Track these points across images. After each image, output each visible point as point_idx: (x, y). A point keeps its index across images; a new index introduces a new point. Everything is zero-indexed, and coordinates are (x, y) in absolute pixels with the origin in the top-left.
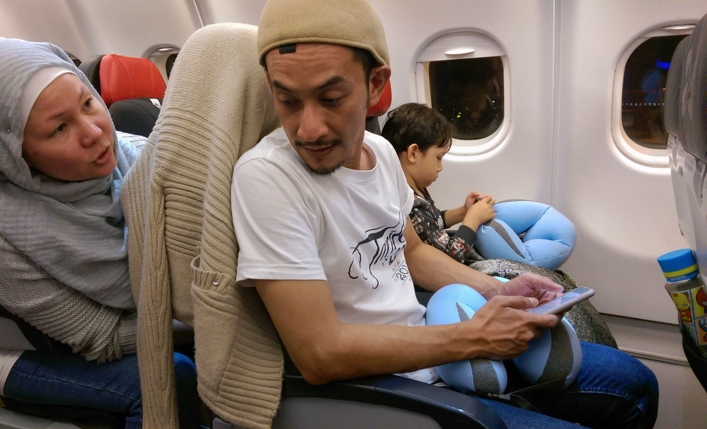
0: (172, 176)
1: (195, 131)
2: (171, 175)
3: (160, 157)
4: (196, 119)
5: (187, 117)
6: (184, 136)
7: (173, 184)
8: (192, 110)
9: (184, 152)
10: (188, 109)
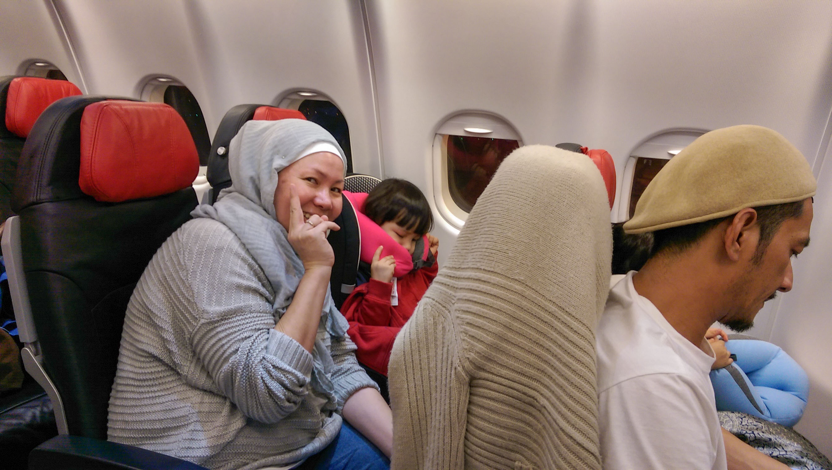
0: (490, 366)
1: (525, 309)
2: (488, 364)
3: (473, 337)
4: (528, 292)
5: (516, 289)
6: (512, 314)
7: (490, 376)
8: (523, 280)
9: (510, 335)
10: (517, 278)
